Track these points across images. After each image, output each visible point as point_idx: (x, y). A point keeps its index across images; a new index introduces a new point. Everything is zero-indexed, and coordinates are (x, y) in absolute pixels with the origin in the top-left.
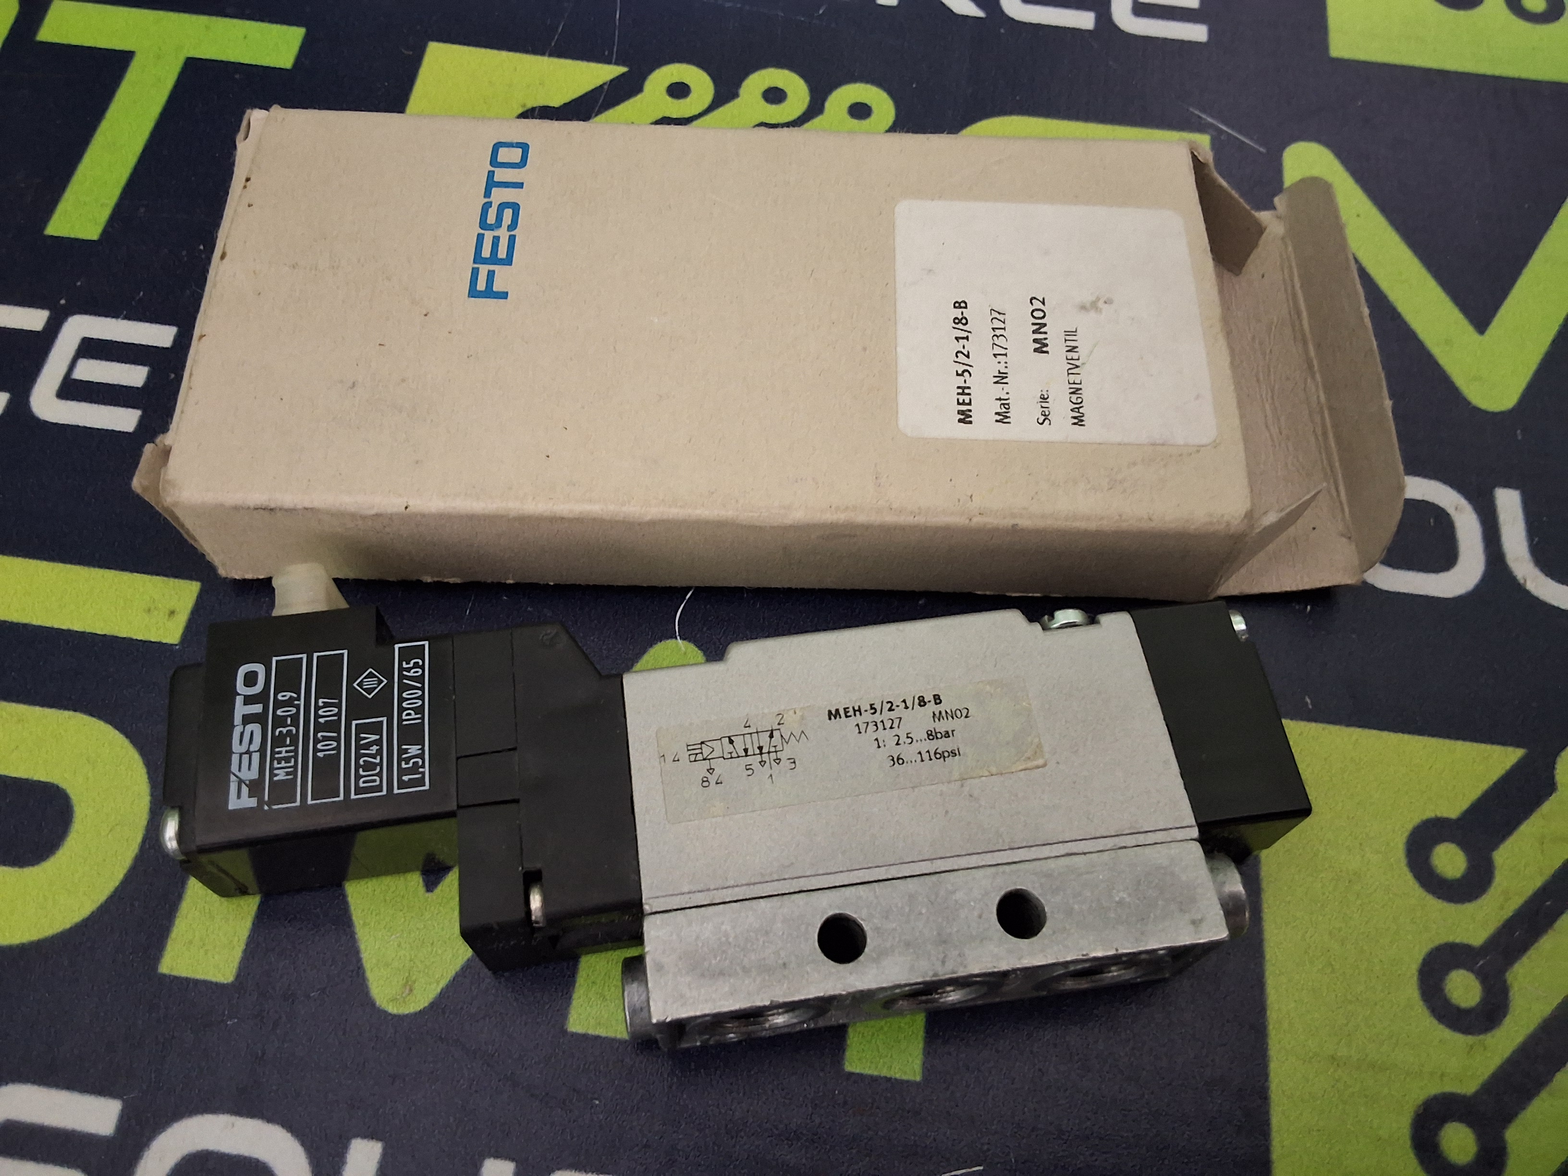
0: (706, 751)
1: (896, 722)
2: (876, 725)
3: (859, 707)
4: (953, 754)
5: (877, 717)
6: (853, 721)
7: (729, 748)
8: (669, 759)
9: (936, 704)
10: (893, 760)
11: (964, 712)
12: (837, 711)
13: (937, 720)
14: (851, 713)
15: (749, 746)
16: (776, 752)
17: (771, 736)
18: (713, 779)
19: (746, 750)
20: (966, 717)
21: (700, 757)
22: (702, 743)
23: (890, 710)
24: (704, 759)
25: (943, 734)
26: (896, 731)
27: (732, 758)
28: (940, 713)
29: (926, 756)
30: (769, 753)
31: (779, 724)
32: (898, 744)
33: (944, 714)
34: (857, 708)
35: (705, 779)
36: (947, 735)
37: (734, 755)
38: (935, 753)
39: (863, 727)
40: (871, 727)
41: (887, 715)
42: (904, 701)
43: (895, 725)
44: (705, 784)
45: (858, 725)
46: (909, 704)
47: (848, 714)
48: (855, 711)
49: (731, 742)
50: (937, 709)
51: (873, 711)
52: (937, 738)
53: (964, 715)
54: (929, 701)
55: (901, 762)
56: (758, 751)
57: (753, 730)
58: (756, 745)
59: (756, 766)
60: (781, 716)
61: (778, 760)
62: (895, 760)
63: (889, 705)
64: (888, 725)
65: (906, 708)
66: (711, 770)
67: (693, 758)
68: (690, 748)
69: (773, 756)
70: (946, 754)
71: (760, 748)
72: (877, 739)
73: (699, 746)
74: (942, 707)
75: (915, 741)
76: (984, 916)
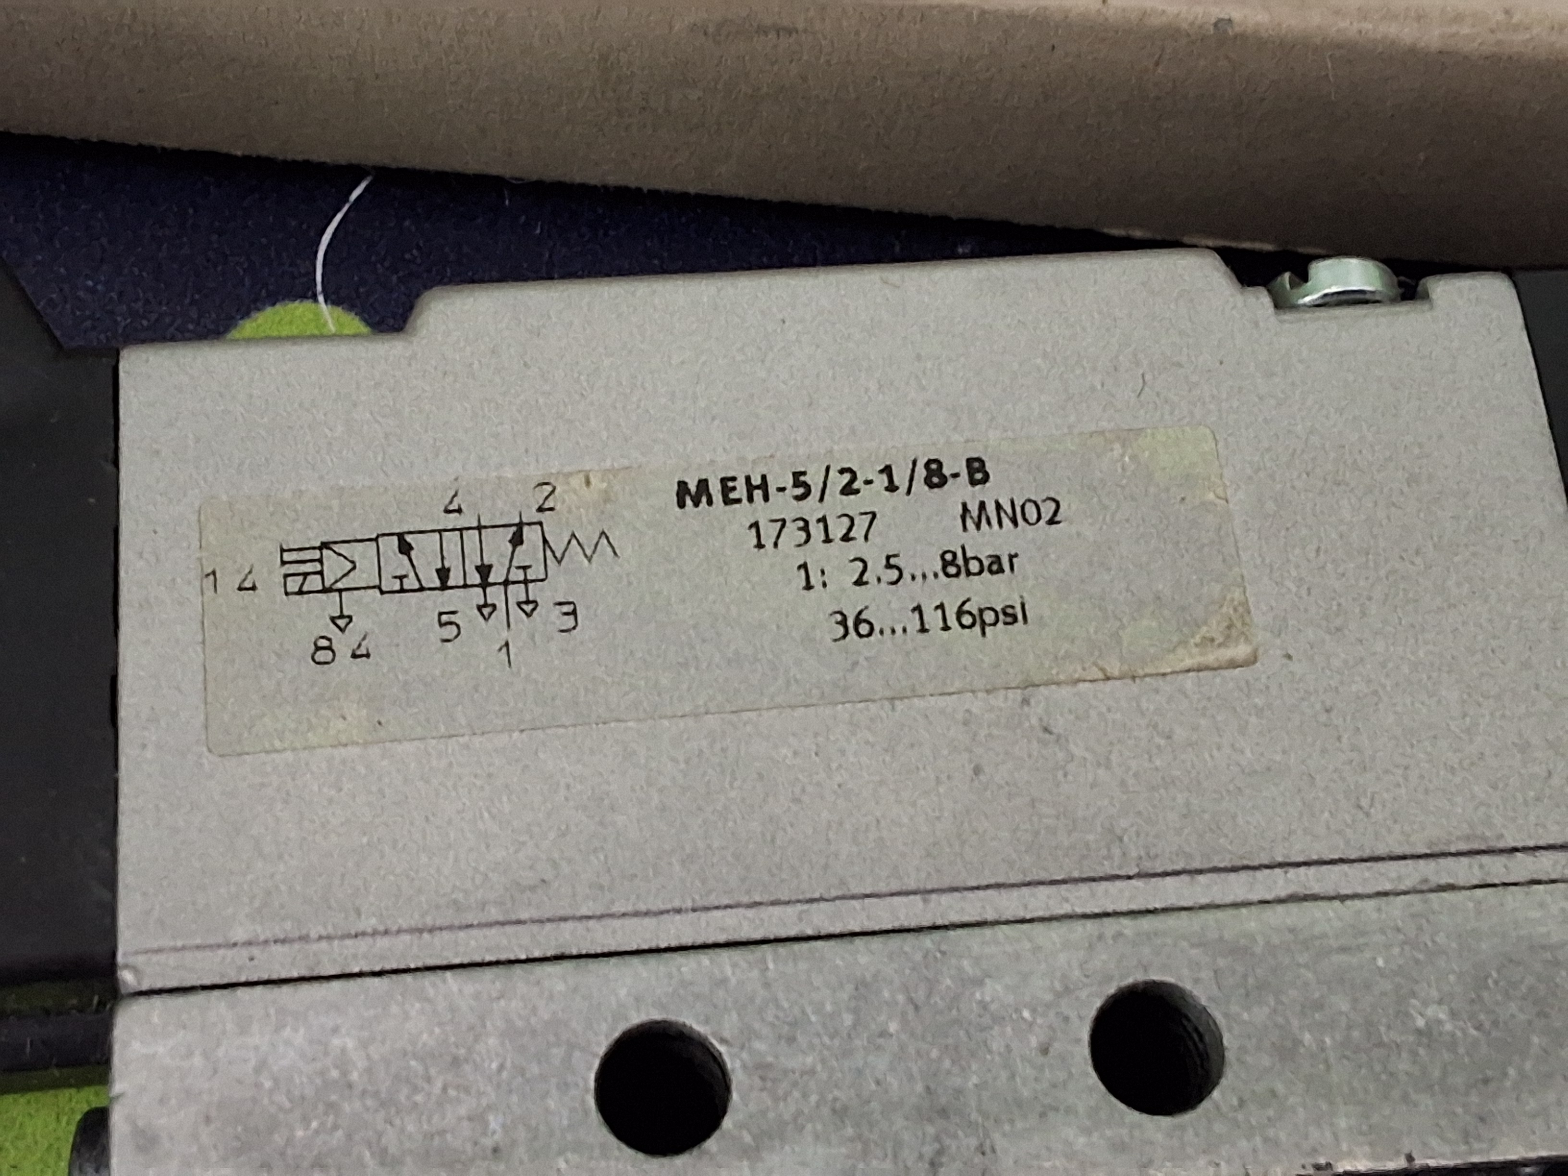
0: (333, 567)
1: (862, 523)
2: (806, 528)
3: (764, 477)
4: (1009, 616)
5: (811, 509)
6: (744, 513)
7: (396, 563)
8: (229, 581)
9: (973, 482)
10: (843, 623)
11: (1048, 510)
12: (703, 484)
13: (970, 524)
14: (741, 492)
15: (453, 562)
16: (526, 582)
17: (517, 540)
18: (344, 644)
19: (443, 573)
20: (1052, 522)
21: (314, 583)
22: (325, 545)
23: (848, 490)
24: (325, 590)
25: (986, 563)
26: (858, 547)
27: (402, 590)
28: (982, 506)
29: (933, 619)
30: (506, 583)
31: (540, 509)
32: (859, 582)
33: (991, 509)
34: (756, 481)
35: (323, 643)
36: (995, 566)
37: (411, 583)
38: (960, 613)
39: (769, 532)
40: (793, 534)
41: (836, 504)
42: (887, 470)
43: (858, 532)
44: (321, 656)
45: (755, 525)
46: (901, 478)
47: (733, 495)
48: (750, 488)
49: (405, 548)
50: (973, 496)
51: (800, 491)
52: (969, 573)
53: (1046, 516)
54: (956, 475)
55: (864, 629)
56: (475, 578)
57: (468, 520)
58: (473, 559)
59: (467, 616)
60: (549, 488)
61: (529, 606)
62: (850, 623)
63: (847, 477)
64: (837, 530)
65: (892, 488)
66: (341, 621)
67: (293, 584)
68: (287, 557)
69: (517, 592)
70: (989, 617)
71: (484, 570)
72: (804, 566)
73: (316, 554)
74: (988, 494)
75: (907, 576)
76: (1057, 1047)
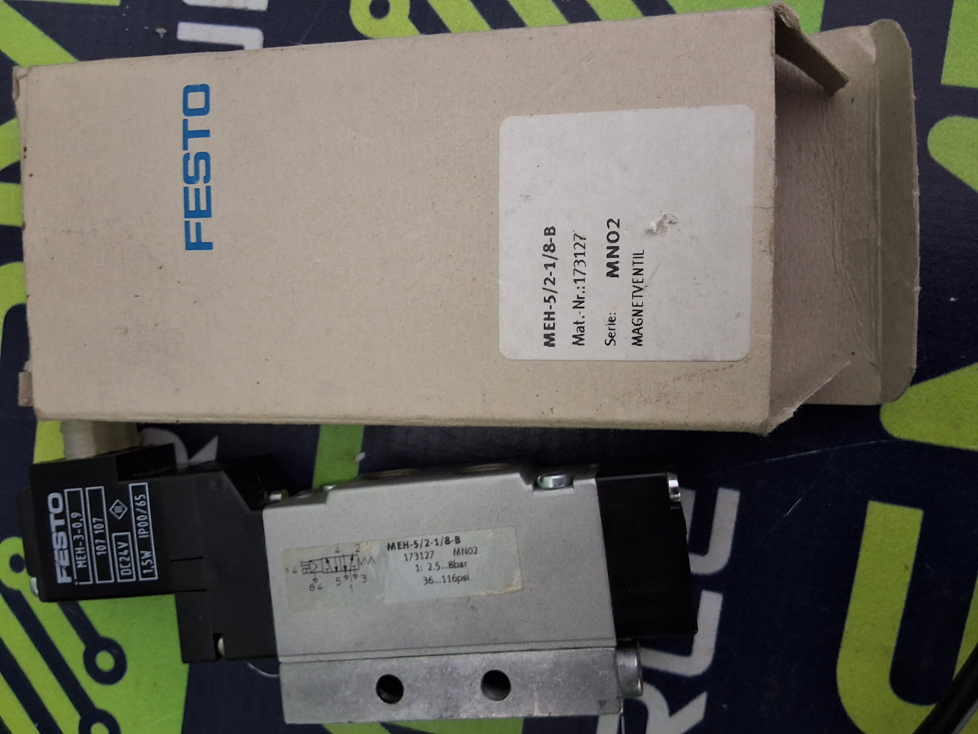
0: (313, 567)
1: (430, 554)
2: (417, 555)
3: (407, 542)
4: (465, 578)
5: (418, 550)
6: (403, 551)
7: (326, 566)
8: (291, 570)
9: (457, 543)
10: (426, 580)
11: (474, 550)
12: (393, 544)
13: (456, 554)
14: (402, 546)
15: (338, 565)
16: (355, 570)
17: (352, 559)
18: (316, 586)
19: (336, 568)
20: (475, 553)
21: (309, 571)
22: (310, 561)
23: (427, 545)
24: (311, 572)
25: (459, 564)
26: (429, 561)
27: (328, 572)
28: (459, 550)
29: (447, 580)
30: (350, 570)
31: (357, 551)
32: (430, 569)
33: (461, 550)
34: (406, 543)
35: (312, 585)
36: (461, 565)
37: (329, 571)
38: (453, 578)
39: (409, 557)
40: (414, 557)
41: (424, 549)
43: (429, 556)
44: (312, 589)
45: (406, 555)
46: (439, 542)
47: (400, 547)
48: (404, 545)
49: (328, 562)
50: (457, 546)
51: (415, 546)
52: (455, 567)
53: (474, 551)
54: (452, 541)
55: (431, 581)
56: (343, 569)
57: (340, 554)
58: (342, 566)
59: (342, 579)
60: (358, 546)
61: (355, 576)
62: (428, 580)
63: (426, 542)
64: (425, 556)
65: (437, 544)
66: (315, 580)
67: (304, 571)
68: (303, 564)
69: (353, 573)
70: (460, 579)
71: (345, 567)
72: (417, 566)
73: (308, 564)
74: (461, 545)
75: (441, 567)
76: (473, 685)
